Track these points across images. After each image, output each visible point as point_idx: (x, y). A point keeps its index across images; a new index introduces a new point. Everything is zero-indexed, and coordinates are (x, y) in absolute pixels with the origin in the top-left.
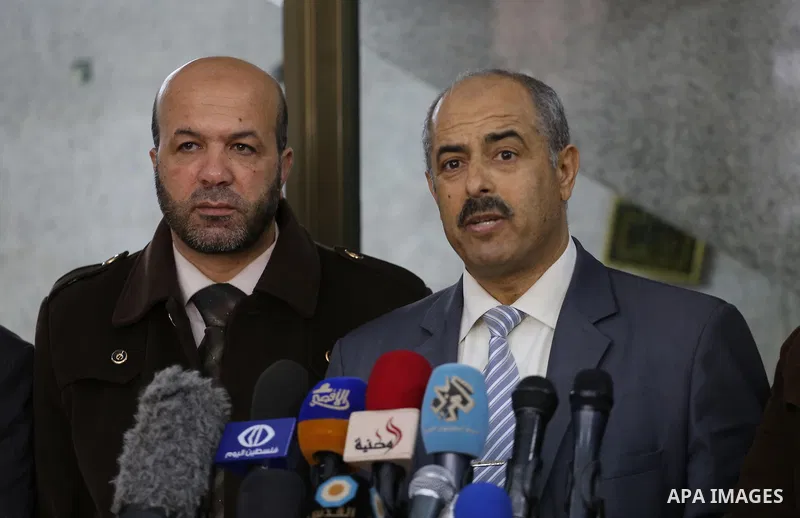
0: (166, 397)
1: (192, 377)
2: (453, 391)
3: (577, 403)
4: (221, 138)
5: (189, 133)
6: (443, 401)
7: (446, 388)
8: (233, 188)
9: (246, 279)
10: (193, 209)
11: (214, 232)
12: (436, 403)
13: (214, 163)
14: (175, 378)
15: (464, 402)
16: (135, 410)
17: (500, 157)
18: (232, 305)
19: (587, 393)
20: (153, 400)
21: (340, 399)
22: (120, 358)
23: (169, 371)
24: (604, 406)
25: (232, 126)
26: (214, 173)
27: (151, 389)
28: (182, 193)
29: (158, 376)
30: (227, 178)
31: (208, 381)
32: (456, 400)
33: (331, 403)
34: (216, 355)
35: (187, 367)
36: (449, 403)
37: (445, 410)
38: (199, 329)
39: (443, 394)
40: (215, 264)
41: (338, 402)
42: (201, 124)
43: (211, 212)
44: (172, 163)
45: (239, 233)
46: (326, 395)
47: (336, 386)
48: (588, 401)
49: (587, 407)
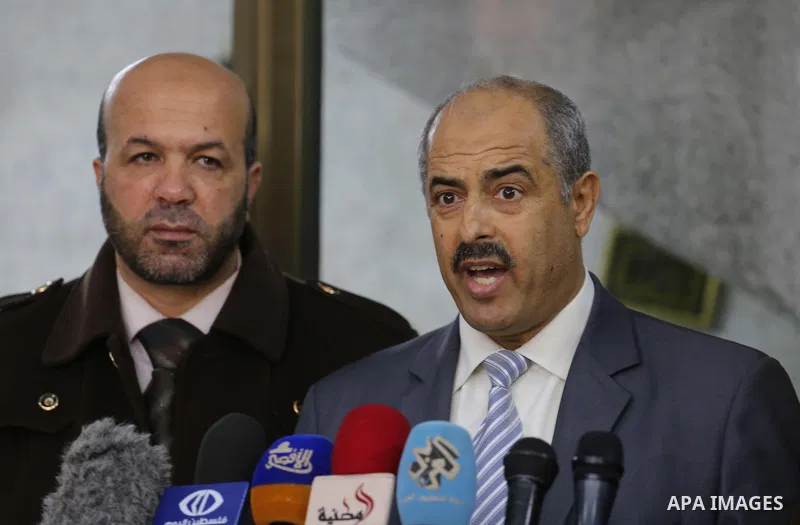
0: (94, 456)
1: (126, 432)
2: (436, 454)
3: (580, 471)
4: (182, 149)
5: (145, 142)
6: (423, 466)
7: (427, 451)
8: (194, 208)
9: (203, 315)
10: (147, 231)
11: (170, 261)
12: (415, 467)
13: (172, 177)
14: (106, 433)
15: (448, 467)
16: (58, 471)
17: (501, 195)
18: (185, 344)
19: (593, 460)
20: (79, 459)
21: (301, 460)
22: (50, 404)
23: (99, 425)
24: (612, 475)
25: (198, 136)
26: (174, 190)
27: (77, 446)
28: (133, 212)
29: (86, 430)
30: (188, 196)
31: (146, 437)
32: (439, 464)
33: (291, 465)
34: (164, 402)
35: (120, 420)
36: (430, 468)
37: (425, 476)
38: (145, 372)
39: (423, 456)
40: (167, 296)
41: (298, 465)
42: (159, 132)
43: (168, 236)
44: (122, 176)
45: (200, 262)
46: (284, 455)
47: (297, 445)
48: (594, 469)
49: (593, 476)
